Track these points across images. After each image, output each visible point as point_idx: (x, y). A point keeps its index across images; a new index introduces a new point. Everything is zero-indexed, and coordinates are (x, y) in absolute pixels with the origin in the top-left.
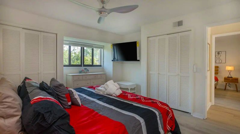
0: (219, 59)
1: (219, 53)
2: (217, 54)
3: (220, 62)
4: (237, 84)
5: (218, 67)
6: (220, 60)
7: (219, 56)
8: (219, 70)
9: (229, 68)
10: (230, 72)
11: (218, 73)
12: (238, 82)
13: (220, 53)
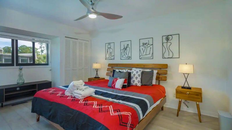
0: (169, 49)
1: (168, 39)
2: (165, 41)
3: (171, 56)
4: (200, 103)
5: (167, 65)
6: (171, 53)
7: (169, 44)
8: (168, 72)
9: (185, 68)
10: (186, 76)
11: (166, 77)
12: (201, 101)
13: (170, 37)
